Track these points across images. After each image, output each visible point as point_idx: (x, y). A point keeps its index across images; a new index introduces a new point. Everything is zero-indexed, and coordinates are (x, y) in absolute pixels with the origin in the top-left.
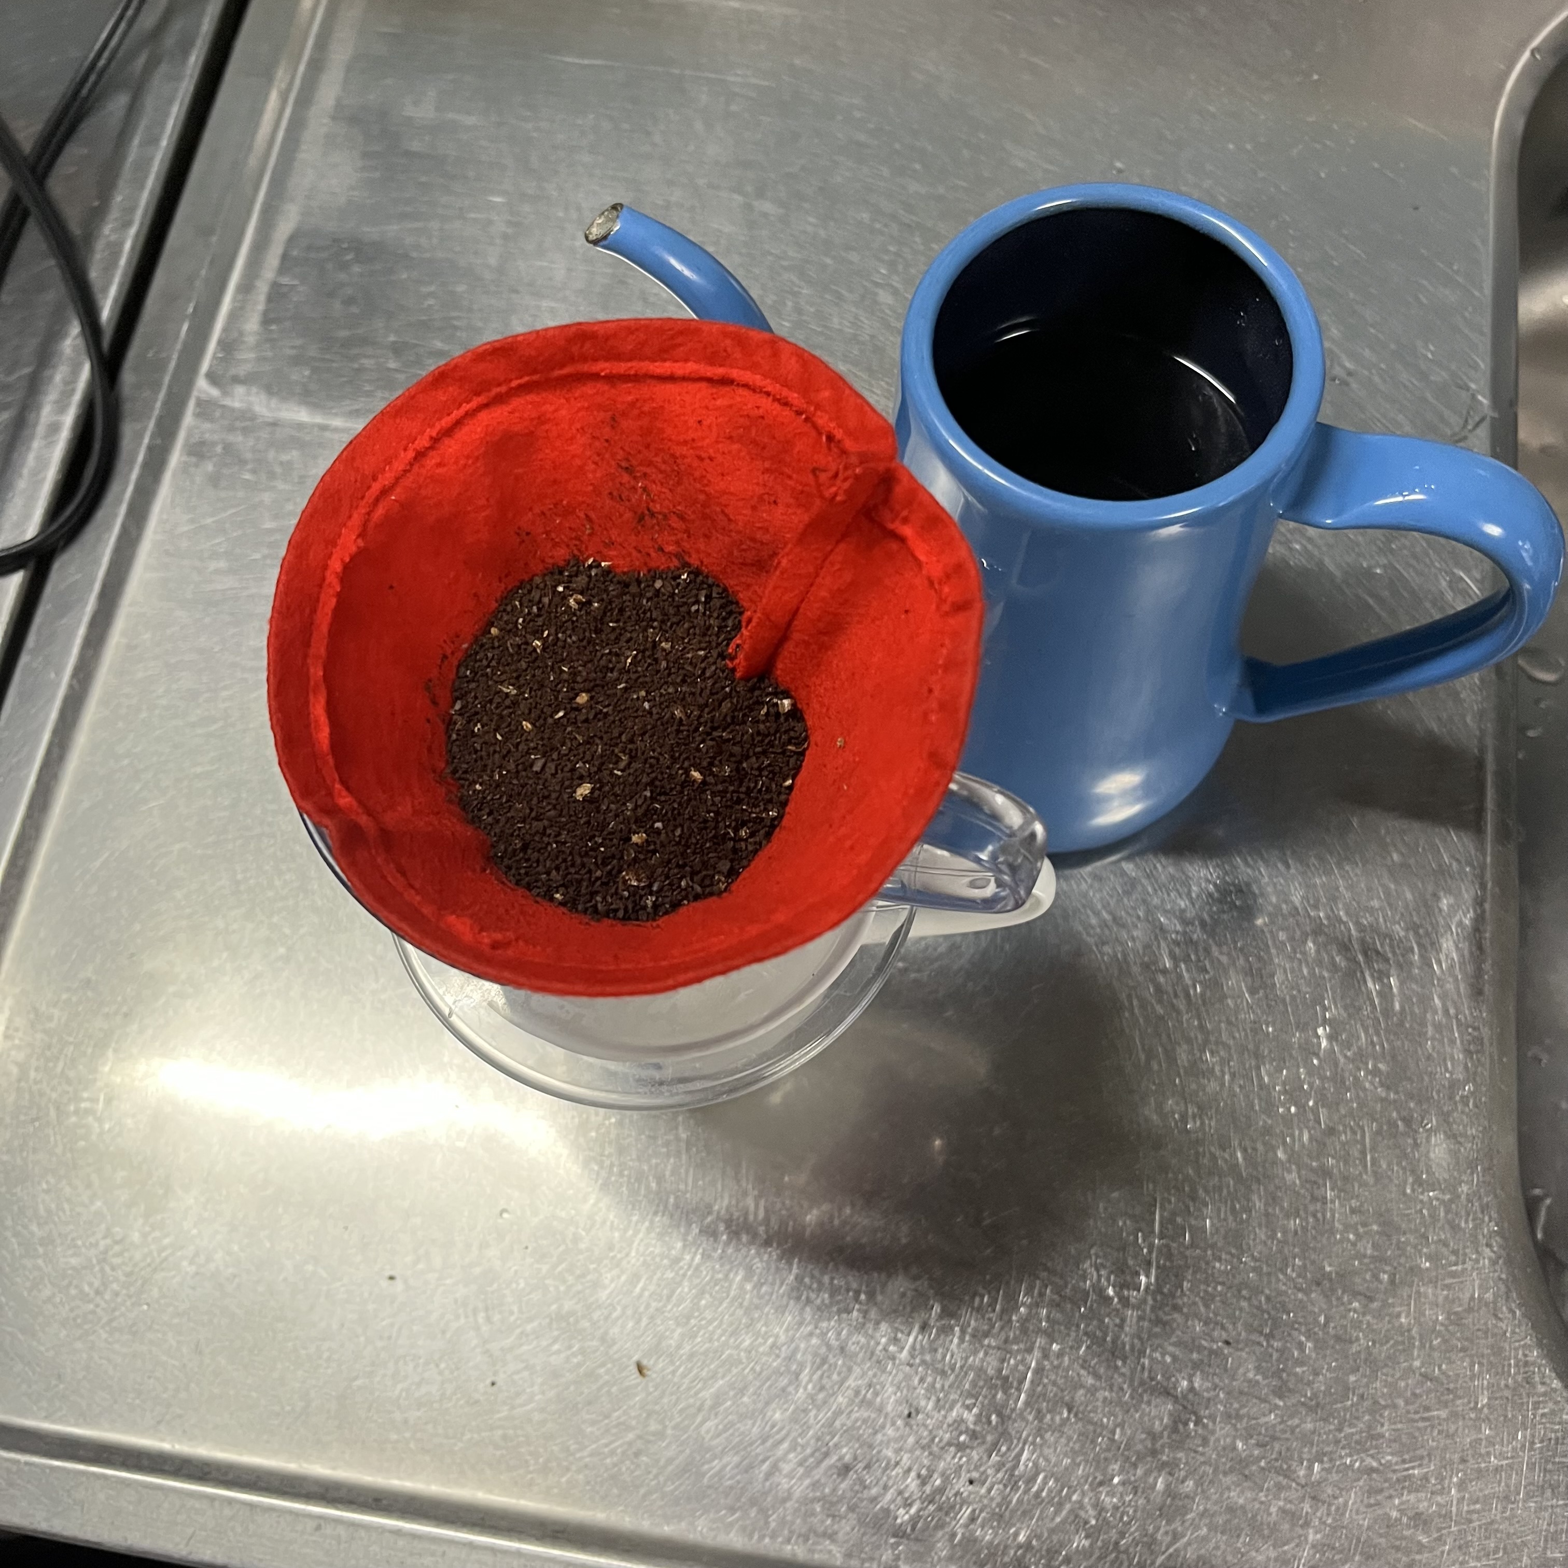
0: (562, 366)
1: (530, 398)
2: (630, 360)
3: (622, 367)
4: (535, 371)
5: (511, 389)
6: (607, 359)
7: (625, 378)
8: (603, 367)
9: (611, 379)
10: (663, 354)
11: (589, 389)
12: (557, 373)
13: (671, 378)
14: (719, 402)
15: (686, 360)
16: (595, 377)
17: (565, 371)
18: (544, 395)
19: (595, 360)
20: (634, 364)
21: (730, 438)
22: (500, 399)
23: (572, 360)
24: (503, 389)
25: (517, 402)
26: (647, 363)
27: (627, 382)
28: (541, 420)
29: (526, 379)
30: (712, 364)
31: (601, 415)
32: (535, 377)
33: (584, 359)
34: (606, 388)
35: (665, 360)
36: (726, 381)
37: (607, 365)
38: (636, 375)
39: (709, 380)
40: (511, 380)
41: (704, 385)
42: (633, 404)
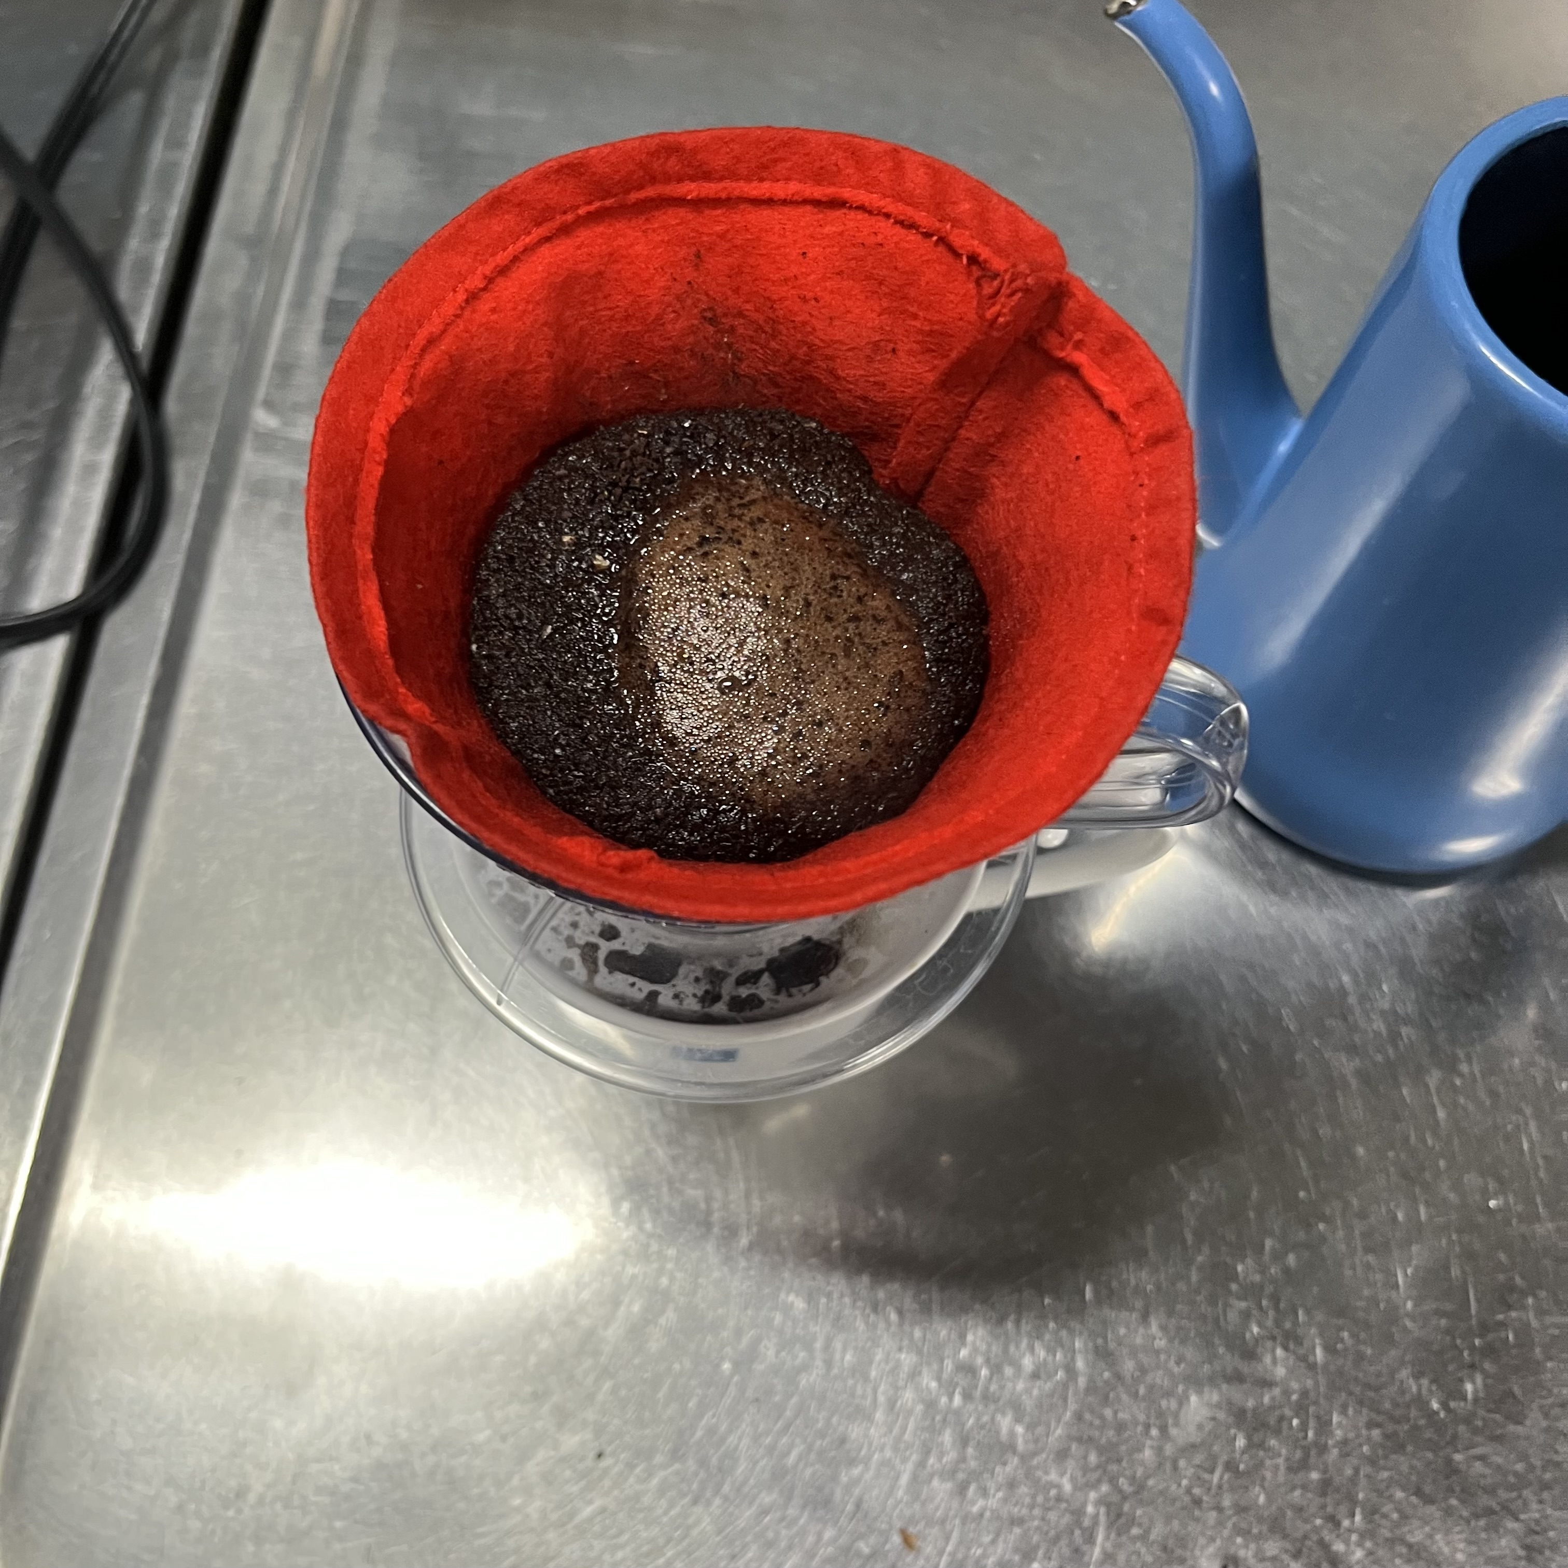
0: (641, 187)
1: (600, 229)
2: (722, 179)
3: (710, 189)
4: (608, 194)
5: (579, 217)
6: (692, 179)
7: (715, 202)
8: (691, 190)
9: (699, 204)
10: (762, 171)
11: (671, 217)
12: (634, 196)
13: (769, 202)
14: (827, 230)
15: (788, 179)
16: (680, 202)
17: (642, 195)
18: (618, 226)
19: (680, 180)
20: (726, 184)
21: (840, 273)
22: (565, 230)
23: (653, 180)
24: (570, 217)
25: (584, 234)
26: (742, 183)
27: (715, 208)
28: (613, 257)
29: (597, 204)
30: (819, 183)
31: (683, 252)
32: (608, 202)
33: (668, 179)
34: (690, 216)
35: (761, 180)
36: (836, 203)
37: (693, 186)
38: (729, 199)
39: (816, 203)
40: (578, 207)
41: (809, 208)
42: (722, 236)
